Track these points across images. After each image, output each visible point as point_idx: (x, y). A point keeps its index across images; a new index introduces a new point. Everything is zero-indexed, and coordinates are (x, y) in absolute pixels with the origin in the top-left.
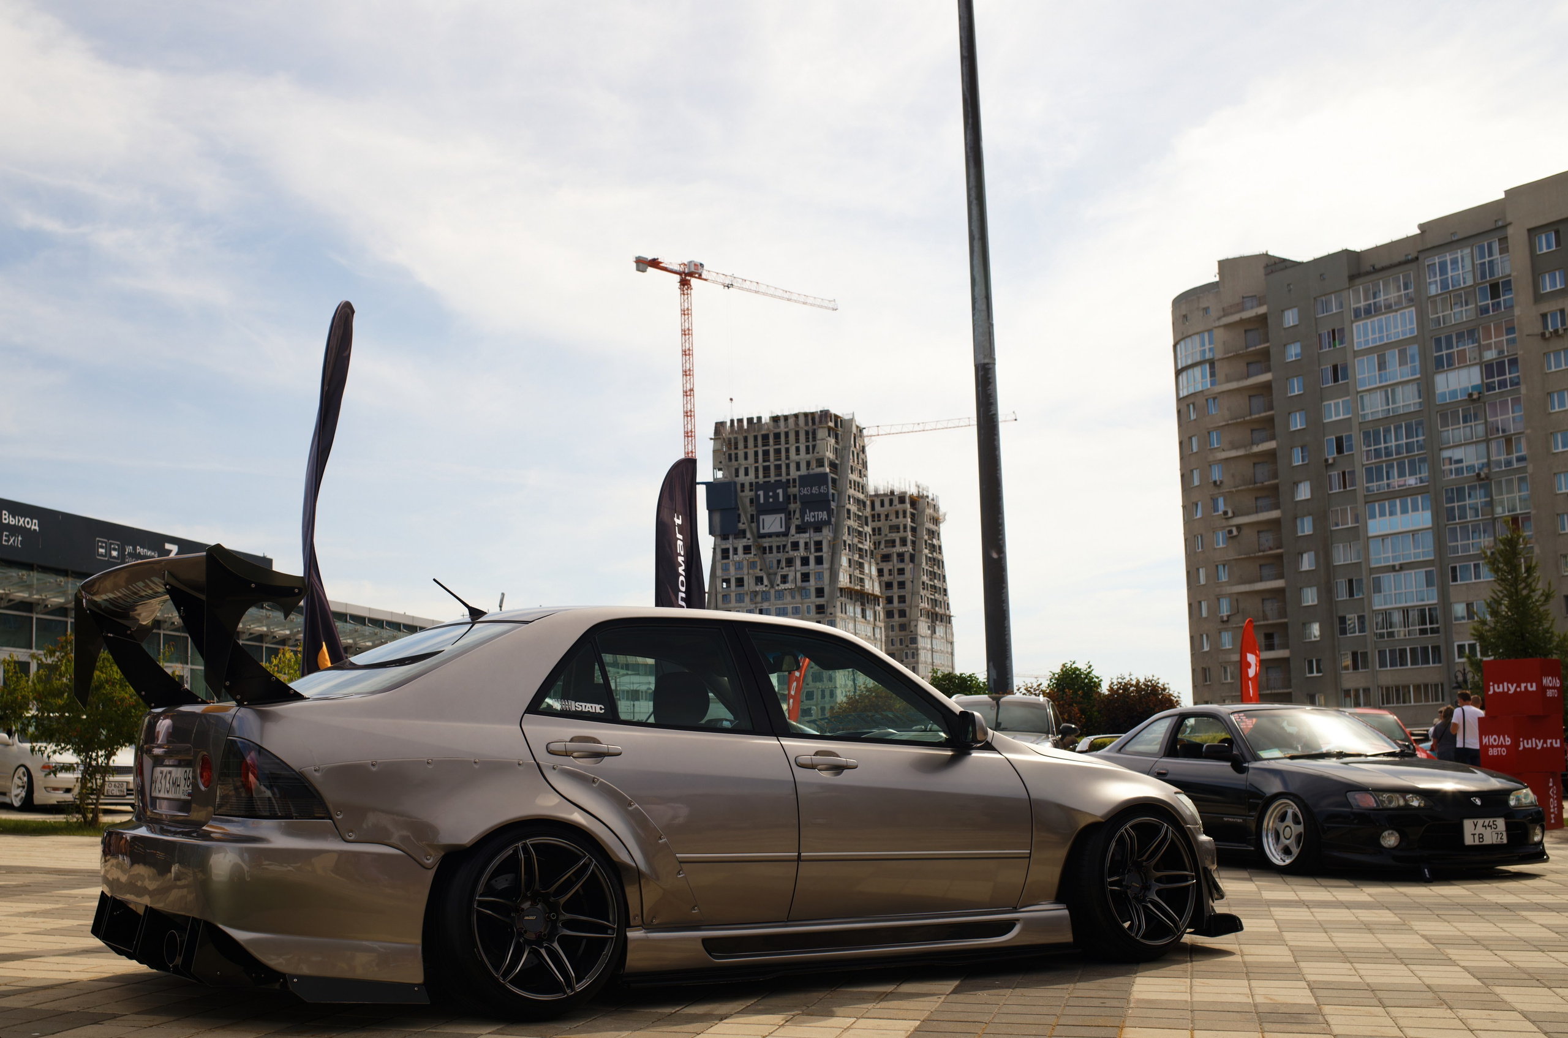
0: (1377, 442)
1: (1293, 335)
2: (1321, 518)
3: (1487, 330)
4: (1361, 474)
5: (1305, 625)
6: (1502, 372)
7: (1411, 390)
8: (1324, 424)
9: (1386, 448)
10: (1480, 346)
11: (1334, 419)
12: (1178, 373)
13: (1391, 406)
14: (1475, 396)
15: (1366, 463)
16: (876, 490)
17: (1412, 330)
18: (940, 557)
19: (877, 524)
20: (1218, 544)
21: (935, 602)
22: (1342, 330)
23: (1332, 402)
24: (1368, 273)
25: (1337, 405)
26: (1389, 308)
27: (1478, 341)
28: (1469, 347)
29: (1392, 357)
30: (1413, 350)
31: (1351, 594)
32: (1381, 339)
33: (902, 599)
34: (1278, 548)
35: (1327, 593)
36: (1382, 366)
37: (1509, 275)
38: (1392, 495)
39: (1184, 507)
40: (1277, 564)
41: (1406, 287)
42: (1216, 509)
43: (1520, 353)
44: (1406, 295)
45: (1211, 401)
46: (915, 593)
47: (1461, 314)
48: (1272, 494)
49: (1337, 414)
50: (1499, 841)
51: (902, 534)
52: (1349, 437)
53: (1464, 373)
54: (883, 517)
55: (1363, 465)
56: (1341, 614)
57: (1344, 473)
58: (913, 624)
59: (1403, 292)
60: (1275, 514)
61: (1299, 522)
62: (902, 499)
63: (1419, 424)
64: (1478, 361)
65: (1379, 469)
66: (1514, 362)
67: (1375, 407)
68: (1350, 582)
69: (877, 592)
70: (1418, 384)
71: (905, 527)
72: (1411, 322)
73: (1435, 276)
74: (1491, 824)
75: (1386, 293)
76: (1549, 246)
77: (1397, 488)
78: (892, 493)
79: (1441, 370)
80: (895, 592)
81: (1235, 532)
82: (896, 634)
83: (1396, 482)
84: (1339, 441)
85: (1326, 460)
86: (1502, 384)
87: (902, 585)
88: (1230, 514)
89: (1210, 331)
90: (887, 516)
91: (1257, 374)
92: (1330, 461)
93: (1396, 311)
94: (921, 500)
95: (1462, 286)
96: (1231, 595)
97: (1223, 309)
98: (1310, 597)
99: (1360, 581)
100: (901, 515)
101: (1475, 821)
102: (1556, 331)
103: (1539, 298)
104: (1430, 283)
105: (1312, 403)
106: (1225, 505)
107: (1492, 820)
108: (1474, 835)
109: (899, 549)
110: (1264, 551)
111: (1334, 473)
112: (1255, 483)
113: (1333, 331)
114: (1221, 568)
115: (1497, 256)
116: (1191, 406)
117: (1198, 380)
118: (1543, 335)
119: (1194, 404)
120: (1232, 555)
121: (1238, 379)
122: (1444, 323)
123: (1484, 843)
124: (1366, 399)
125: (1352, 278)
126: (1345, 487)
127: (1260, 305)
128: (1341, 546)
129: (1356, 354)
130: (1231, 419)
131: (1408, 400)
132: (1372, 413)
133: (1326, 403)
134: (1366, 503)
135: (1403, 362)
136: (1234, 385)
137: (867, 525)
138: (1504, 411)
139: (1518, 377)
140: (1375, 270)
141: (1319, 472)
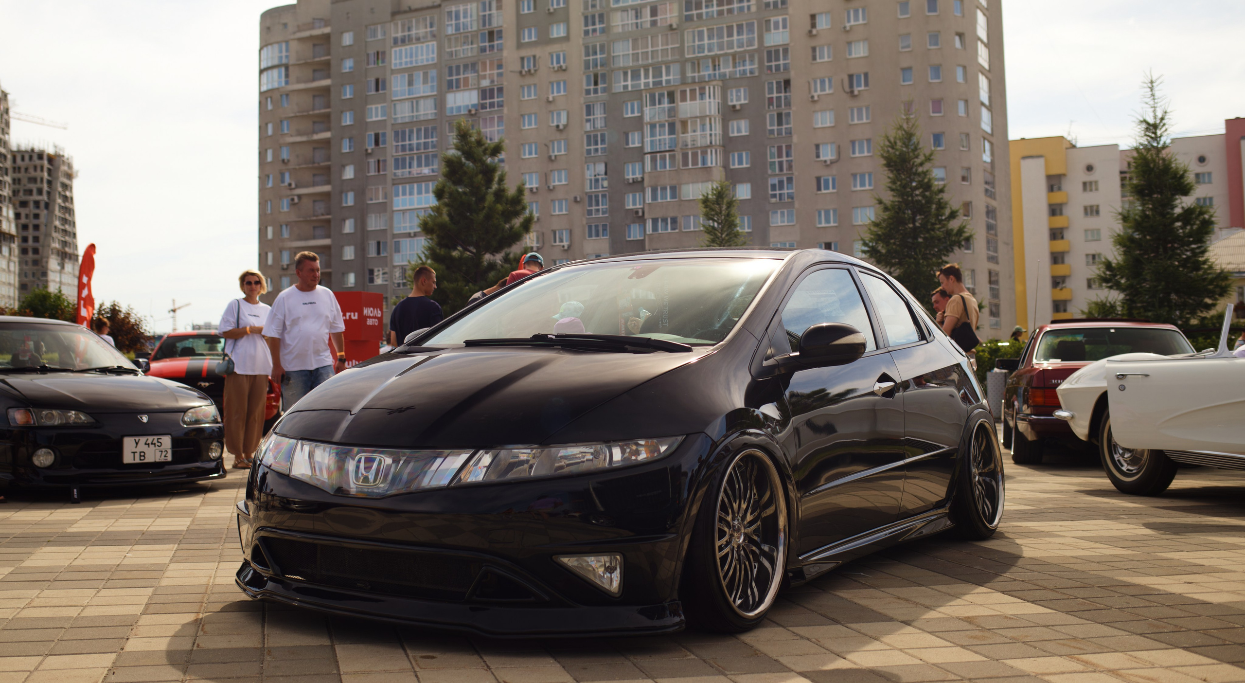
0: (404, 140)
1: (349, 52)
2: (361, 194)
3: (484, 64)
4: (391, 162)
5: (344, 274)
6: (492, 97)
7: (430, 103)
8: (367, 123)
9: (410, 145)
10: (478, 76)
11: (374, 119)
12: (261, 72)
13: (415, 114)
14: (473, 112)
15: (394, 154)
16: (19, 146)
17: (433, 59)
18: (70, 206)
19: (17, 175)
20: (283, 208)
21: (65, 244)
22: (384, 53)
23: (373, 107)
24: (405, 12)
25: (377, 109)
26: (418, 39)
27: (477, 72)
28: (471, 75)
29: (419, 76)
30: (433, 73)
31: (379, 253)
32: (411, 62)
33: (36, 239)
34: (328, 214)
35: (361, 250)
36: (410, 83)
37: (501, 27)
38: (411, 180)
39: (260, 178)
40: (326, 226)
41: (431, 26)
42: (283, 181)
43: (505, 83)
44: (431, 32)
45: (284, 97)
46: (48, 235)
47: (467, 51)
48: (326, 173)
49: (377, 116)
50: (163, 459)
51: (39, 185)
52: (384, 134)
53: (466, 94)
54: (23, 170)
55: (393, 156)
56: (371, 267)
57: (379, 161)
58: (44, 260)
59: (429, 29)
60: (327, 188)
61: (344, 196)
62: (40, 155)
63: (434, 129)
64: (476, 87)
65: (404, 160)
66: (500, 90)
67: (404, 113)
68: (379, 243)
69: (13, 231)
70: (435, 100)
71: (42, 179)
72: (433, 53)
73: (451, 20)
74: (155, 441)
75: (417, 28)
76: (529, 9)
77: (416, 176)
78: (33, 150)
79: (451, 90)
80: (30, 234)
81: (296, 200)
82: (29, 268)
83: (415, 170)
84: (377, 137)
85: (367, 150)
86: (492, 105)
87: (36, 227)
88: (293, 186)
89: (287, 42)
90: (26, 169)
91: (320, 79)
92: (369, 151)
93: (423, 43)
94: (57, 159)
95: (470, 30)
96: (290, 249)
97: (298, 26)
98: (349, 253)
99: (385, 243)
100: (39, 169)
101: (137, 439)
102: (529, 71)
103: (520, 45)
104: (448, 25)
105: (359, 105)
106: (290, 178)
107: (156, 438)
108: (134, 453)
109: (35, 197)
110: (317, 216)
111: (372, 161)
112: (314, 163)
113: (378, 53)
114: (284, 227)
115: (494, 11)
116: (269, 100)
117: (275, 79)
118: (521, 72)
119: (271, 98)
120: (293, 218)
121: (306, 82)
122: (456, 56)
123: (146, 461)
124: (398, 107)
125: (394, 14)
126: (379, 171)
127: (326, 26)
128: (373, 216)
129: (393, 72)
130: (299, 112)
131: (427, 110)
132: (402, 118)
133: (369, 107)
134: (394, 184)
135: (425, 82)
136: (302, 86)
137: (7, 174)
138: (492, 126)
139: (502, 101)
140: (411, 10)
141: (361, 158)
